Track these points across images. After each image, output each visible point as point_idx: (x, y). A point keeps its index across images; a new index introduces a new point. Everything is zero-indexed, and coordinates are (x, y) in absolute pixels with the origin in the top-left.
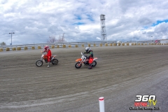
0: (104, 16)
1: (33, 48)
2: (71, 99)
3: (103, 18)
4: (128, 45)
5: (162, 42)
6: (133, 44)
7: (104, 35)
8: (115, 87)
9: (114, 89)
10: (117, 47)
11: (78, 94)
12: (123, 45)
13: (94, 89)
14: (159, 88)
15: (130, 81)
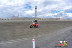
1: (6, 19)
2: (21, 41)
3: (36, 8)
4: (46, 19)
5: (61, 19)
6: (48, 19)
7: (36, 15)
8: (39, 36)
9: (39, 37)
10: (41, 20)
11: (23, 39)
12: (44, 19)
13: (31, 37)
14: (59, 37)
15: (46, 34)
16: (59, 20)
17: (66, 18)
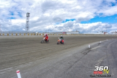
0: (29, 14)
2: (2, 73)
3: (28, 15)
7: (27, 27)
10: (36, 36)
12: (40, 35)
13: (17, 65)
16: (65, 36)
17: (77, 31)
